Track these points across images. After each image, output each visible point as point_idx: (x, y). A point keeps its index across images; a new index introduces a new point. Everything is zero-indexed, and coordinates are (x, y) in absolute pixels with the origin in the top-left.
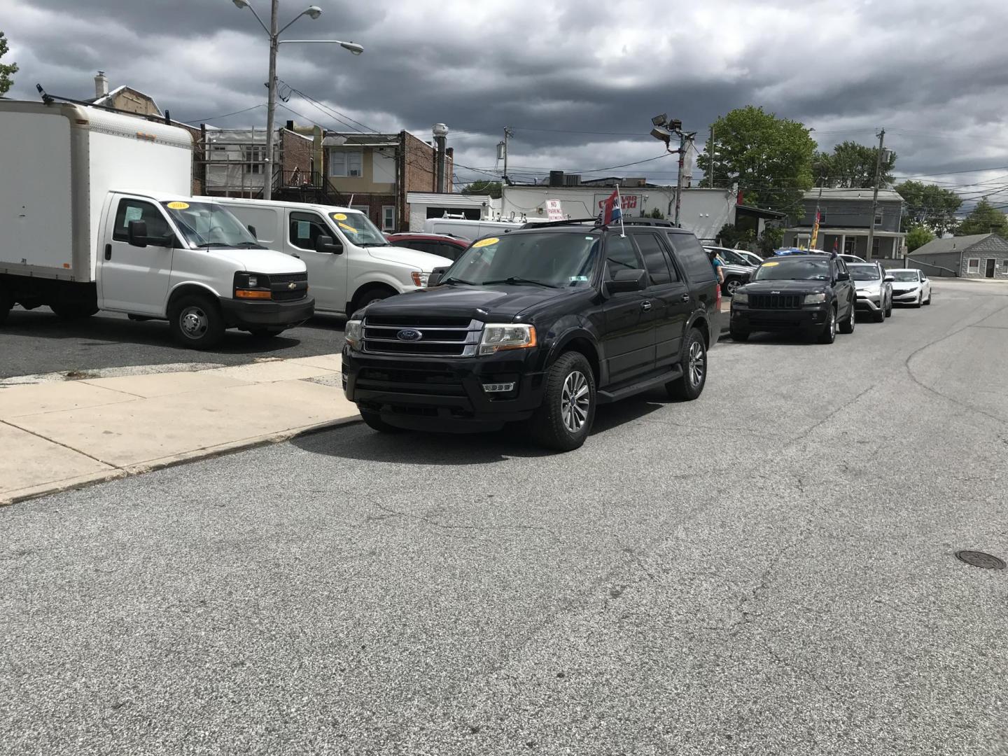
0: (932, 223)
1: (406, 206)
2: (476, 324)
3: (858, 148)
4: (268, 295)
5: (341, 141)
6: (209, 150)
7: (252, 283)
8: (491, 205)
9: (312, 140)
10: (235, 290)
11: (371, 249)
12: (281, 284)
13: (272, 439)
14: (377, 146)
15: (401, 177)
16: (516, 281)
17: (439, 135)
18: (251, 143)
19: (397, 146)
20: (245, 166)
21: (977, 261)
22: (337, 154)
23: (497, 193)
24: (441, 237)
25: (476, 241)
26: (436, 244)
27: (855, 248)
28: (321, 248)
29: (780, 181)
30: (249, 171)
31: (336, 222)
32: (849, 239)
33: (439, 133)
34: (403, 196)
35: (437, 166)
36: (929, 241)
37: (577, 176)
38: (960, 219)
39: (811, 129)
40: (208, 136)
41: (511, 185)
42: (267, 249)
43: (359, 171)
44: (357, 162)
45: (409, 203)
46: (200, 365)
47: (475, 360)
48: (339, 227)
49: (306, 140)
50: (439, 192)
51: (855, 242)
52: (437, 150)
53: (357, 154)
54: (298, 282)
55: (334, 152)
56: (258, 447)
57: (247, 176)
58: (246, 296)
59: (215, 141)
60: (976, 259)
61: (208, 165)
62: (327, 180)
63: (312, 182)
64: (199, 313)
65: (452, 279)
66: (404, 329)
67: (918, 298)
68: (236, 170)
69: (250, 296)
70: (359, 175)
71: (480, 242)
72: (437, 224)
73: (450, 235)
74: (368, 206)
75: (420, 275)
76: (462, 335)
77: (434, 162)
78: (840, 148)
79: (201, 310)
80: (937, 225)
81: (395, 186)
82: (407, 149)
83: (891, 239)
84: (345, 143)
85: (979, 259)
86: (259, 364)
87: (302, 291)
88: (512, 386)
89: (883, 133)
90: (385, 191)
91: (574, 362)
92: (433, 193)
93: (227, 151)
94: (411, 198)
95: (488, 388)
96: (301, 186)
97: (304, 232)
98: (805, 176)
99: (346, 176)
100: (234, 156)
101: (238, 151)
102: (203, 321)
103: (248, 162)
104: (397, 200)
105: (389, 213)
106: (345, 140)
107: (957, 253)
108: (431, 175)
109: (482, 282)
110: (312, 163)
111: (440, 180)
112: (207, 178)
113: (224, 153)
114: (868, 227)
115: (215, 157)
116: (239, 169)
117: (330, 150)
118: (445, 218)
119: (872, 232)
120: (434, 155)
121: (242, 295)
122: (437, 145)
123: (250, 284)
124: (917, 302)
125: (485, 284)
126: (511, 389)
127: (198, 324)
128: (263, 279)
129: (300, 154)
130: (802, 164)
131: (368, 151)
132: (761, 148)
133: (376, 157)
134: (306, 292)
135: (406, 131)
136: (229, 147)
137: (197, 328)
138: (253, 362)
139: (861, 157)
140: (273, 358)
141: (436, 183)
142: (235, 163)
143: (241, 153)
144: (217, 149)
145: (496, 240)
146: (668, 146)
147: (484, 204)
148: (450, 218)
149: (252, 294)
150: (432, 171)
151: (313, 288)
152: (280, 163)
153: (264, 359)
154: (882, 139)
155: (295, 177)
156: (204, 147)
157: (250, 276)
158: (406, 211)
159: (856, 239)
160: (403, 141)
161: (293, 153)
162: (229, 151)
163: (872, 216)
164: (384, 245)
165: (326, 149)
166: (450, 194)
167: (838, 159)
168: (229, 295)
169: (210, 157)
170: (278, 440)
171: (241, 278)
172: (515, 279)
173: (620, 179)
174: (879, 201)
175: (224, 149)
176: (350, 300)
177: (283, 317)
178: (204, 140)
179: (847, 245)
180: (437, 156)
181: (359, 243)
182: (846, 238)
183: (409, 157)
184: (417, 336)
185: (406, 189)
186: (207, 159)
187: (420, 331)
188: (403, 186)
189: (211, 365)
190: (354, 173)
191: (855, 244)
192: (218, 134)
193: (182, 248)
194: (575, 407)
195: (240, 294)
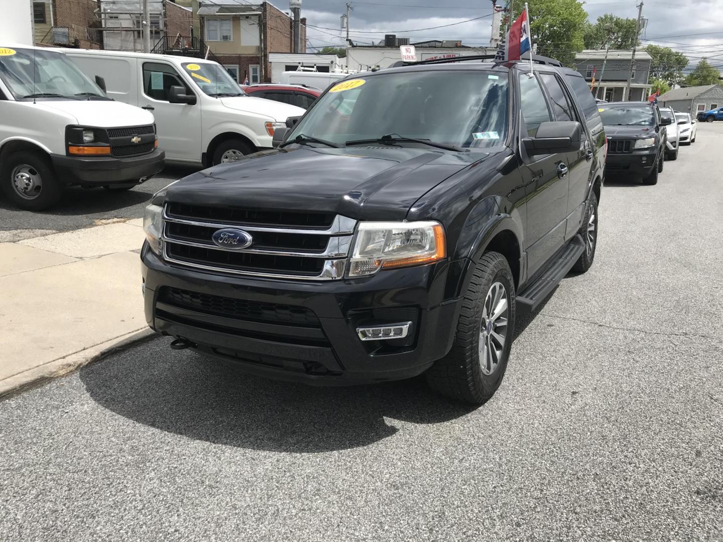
0: (665, 77)
1: (269, 65)
2: (342, 223)
3: (615, 19)
4: (107, 150)
5: (214, 11)
6: (105, 19)
7: (88, 137)
8: (338, 63)
9: (191, 11)
10: (67, 147)
11: (225, 100)
12: (123, 137)
13: (52, 373)
14: (243, 15)
15: (264, 40)
16: (395, 140)
17: (294, 7)
18: (139, 12)
19: (260, 14)
20: (136, 33)
21: (704, 106)
22: (211, 22)
23: (342, 54)
24: (295, 88)
25: (334, 85)
26: (291, 94)
27: (613, 97)
28: (174, 100)
29: (559, 44)
30: (139, 37)
31: (189, 72)
32: (609, 90)
33: (295, 5)
34: (266, 56)
35: (293, 32)
36: (665, 91)
37: (407, 39)
38: (686, 75)
39: (584, 3)
40: (103, 6)
41: (353, 46)
42: (113, 100)
43: (230, 36)
44: (227, 28)
45: (271, 62)
46: (26, 233)
47: (342, 285)
48: (192, 77)
49: (186, 10)
50: (295, 52)
51: (613, 92)
52: (293, 18)
53: (228, 22)
54: (144, 135)
55: (208, 20)
56: (26, 391)
57: (138, 41)
58: (81, 153)
59: (109, 11)
60: (704, 104)
61: (104, 32)
62: (203, 44)
63: (193, 46)
64: (31, 172)
65: (303, 137)
66: (224, 227)
67: (689, 137)
68: (129, 35)
69: (86, 152)
70: (230, 40)
71: (340, 85)
72: (291, 76)
73: (304, 86)
74: (238, 65)
75: (274, 125)
76: (320, 243)
77: (291, 28)
78: (602, 18)
79: (32, 168)
80: (669, 79)
81: (259, 48)
82: (268, 17)
83: (641, 89)
84: (217, 12)
85: (705, 104)
86: (99, 227)
87: (148, 144)
88: (406, 328)
89: (642, 4)
90: (252, 52)
91: (496, 271)
92: (291, 53)
93: (120, 19)
94: (272, 58)
95: (367, 334)
96: (183, 49)
97: (158, 84)
98: (578, 41)
99: (219, 40)
100: (127, 23)
101: (129, 19)
102: (36, 180)
103: (138, 29)
104: (261, 59)
105: (255, 71)
106: (217, 9)
107: (689, 100)
108: (289, 40)
109: (344, 142)
110: (192, 30)
111: (296, 44)
112: (105, 42)
113: (117, 21)
114: (626, 81)
115: (111, 24)
116: (131, 34)
117: (205, 19)
118: (299, 70)
119: (629, 85)
120: (291, 23)
121: (76, 152)
122: (293, 15)
123: (85, 138)
124: (688, 140)
125: (349, 144)
126: (405, 333)
127: (31, 184)
128: (100, 134)
129: (182, 23)
130: (576, 31)
131: (236, 19)
132: (545, 18)
133: (244, 24)
134: (154, 146)
135: (267, 2)
136: (121, 16)
137: (30, 188)
138: (91, 225)
139: (617, 26)
140: (115, 220)
141: (293, 47)
142: (127, 30)
143: (132, 21)
144: (111, 17)
145: (362, 82)
146: (494, 5)
147: (332, 62)
148: (304, 71)
149: (88, 150)
150: (289, 36)
151: (162, 140)
152: (165, 30)
153: (104, 221)
154: (640, 9)
155: (178, 41)
156: (100, 17)
157: (84, 130)
158: (268, 68)
159: (614, 90)
160: (265, 10)
161: (175, 21)
162: (122, 19)
163: (630, 72)
164: (239, 95)
165: (202, 18)
166: (304, 54)
167: (598, 29)
168: (62, 151)
169: (105, 25)
170: (62, 372)
171: (74, 133)
172: (393, 137)
173: (440, 42)
174: (636, 60)
175: (117, 17)
176: (205, 151)
177: (126, 174)
178: (100, 10)
179: (607, 95)
180: (293, 23)
181: (213, 93)
182: (607, 90)
183: (270, 23)
184: (243, 241)
185: (268, 50)
186: (103, 26)
187: (250, 232)
188: (265, 48)
189: (39, 232)
190: (226, 38)
191: (613, 94)
192: (111, 5)
193: (6, 99)
194: (491, 335)
195: (74, 150)
